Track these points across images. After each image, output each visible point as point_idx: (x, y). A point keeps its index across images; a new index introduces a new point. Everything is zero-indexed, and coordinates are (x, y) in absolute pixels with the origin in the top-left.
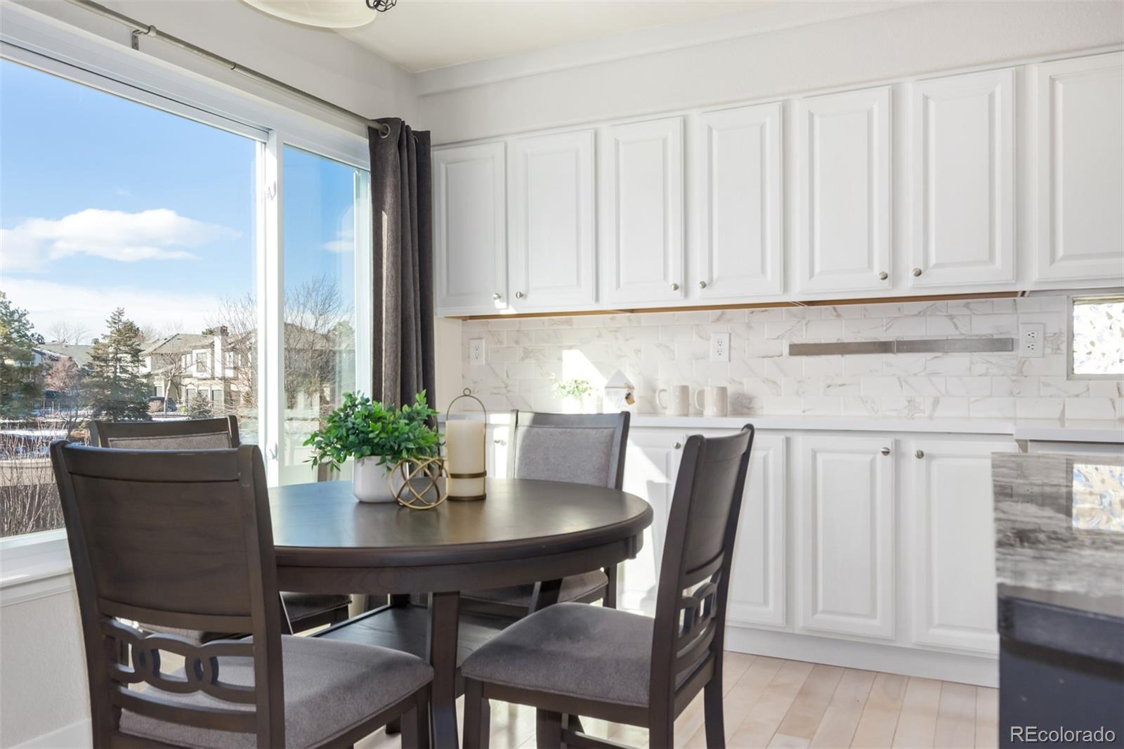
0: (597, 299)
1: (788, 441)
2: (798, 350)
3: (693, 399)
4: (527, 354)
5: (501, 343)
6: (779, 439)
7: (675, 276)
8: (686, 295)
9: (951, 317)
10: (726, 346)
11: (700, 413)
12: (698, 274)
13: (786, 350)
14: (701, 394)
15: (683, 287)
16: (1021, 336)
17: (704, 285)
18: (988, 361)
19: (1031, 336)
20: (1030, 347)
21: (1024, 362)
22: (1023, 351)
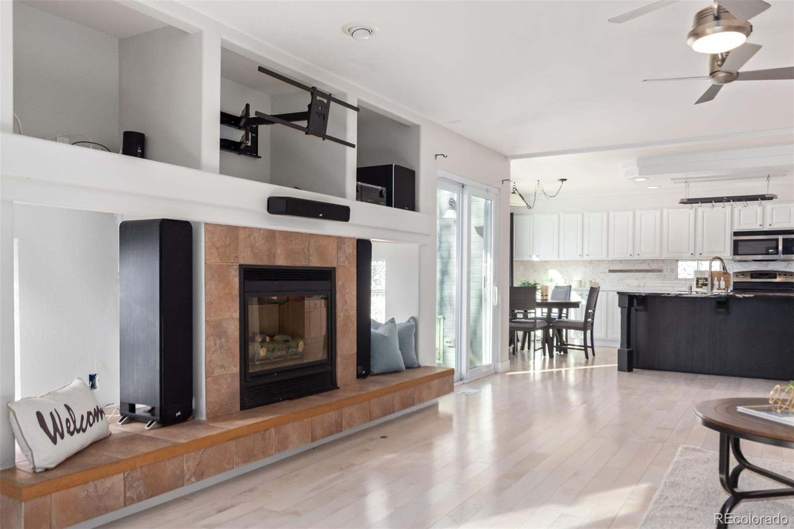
0: (559, 257)
1: (607, 294)
2: (610, 271)
3: (583, 284)
4: (535, 271)
5: (526, 267)
6: (605, 293)
7: (579, 252)
8: (582, 257)
9: (649, 264)
10: (592, 270)
11: (585, 287)
12: (586, 252)
13: (608, 271)
14: (585, 282)
15: (581, 255)
16: (665, 269)
17: (587, 255)
18: (657, 275)
19: (667, 269)
20: (667, 272)
21: (665, 275)
22: (665, 272)
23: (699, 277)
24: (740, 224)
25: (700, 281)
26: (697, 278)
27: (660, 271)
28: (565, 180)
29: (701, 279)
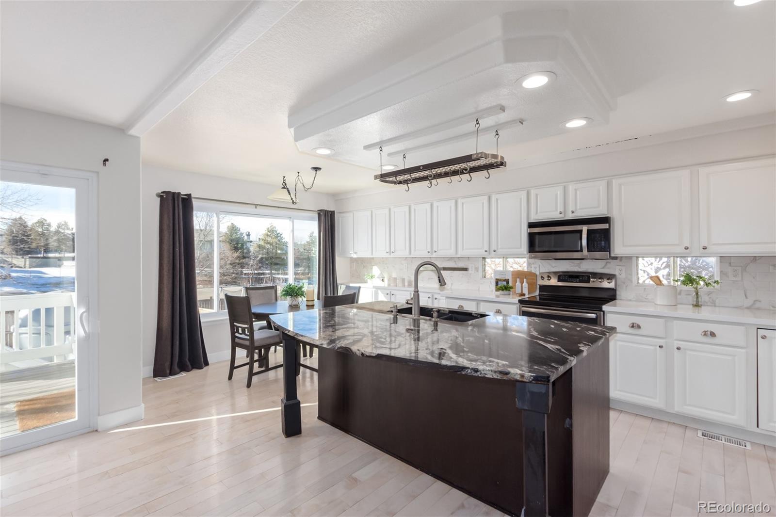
0: (372, 254)
4: (364, 267)
5: (358, 263)
9: (455, 262)
10: (407, 267)
15: (390, 252)
16: (470, 267)
18: (463, 274)
19: (472, 267)
20: (472, 271)
21: (470, 274)
22: (470, 271)
23: (498, 278)
24: (537, 213)
25: (499, 282)
26: (496, 279)
27: (466, 269)
28: (319, 169)
29: (500, 280)
